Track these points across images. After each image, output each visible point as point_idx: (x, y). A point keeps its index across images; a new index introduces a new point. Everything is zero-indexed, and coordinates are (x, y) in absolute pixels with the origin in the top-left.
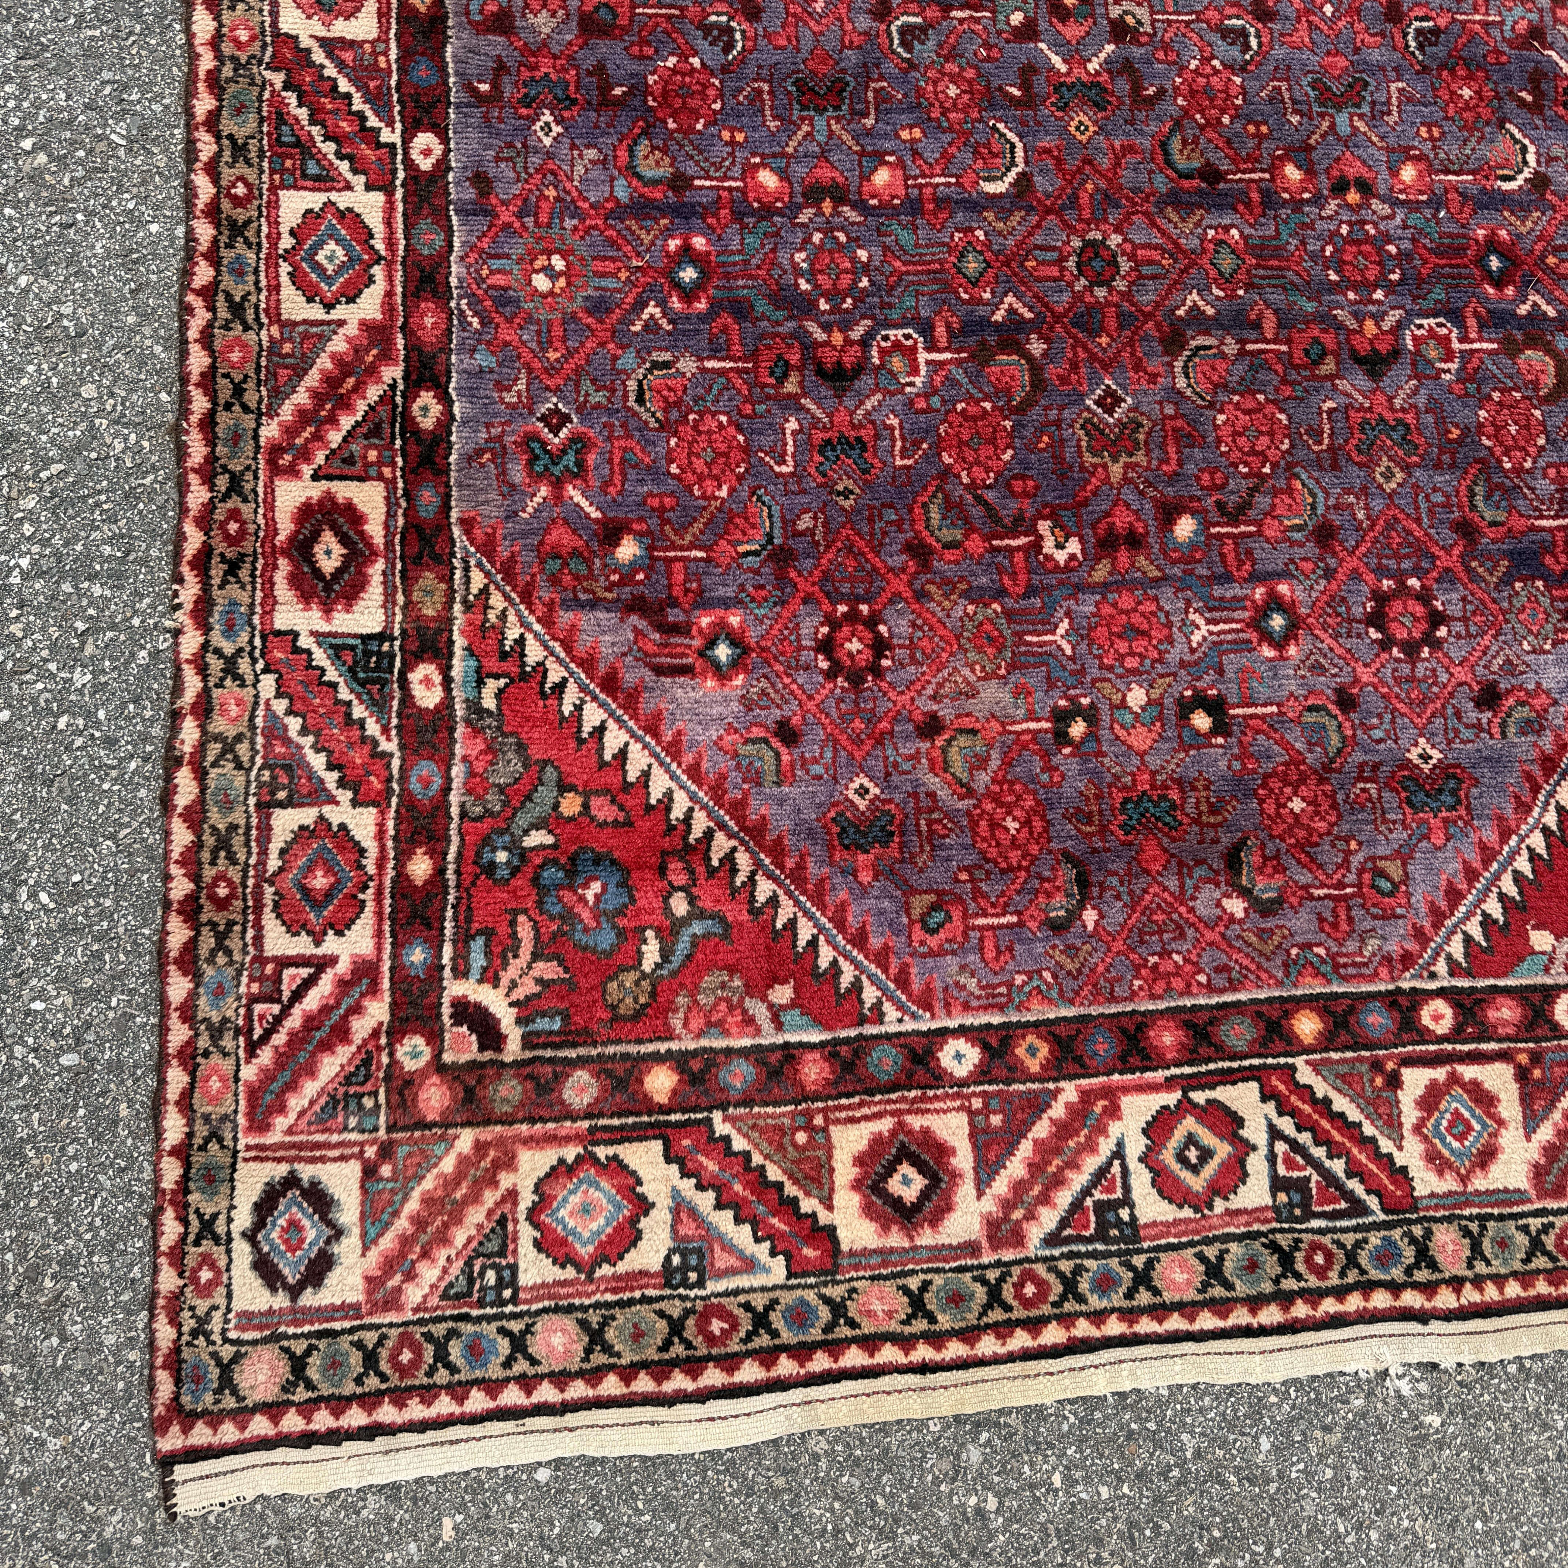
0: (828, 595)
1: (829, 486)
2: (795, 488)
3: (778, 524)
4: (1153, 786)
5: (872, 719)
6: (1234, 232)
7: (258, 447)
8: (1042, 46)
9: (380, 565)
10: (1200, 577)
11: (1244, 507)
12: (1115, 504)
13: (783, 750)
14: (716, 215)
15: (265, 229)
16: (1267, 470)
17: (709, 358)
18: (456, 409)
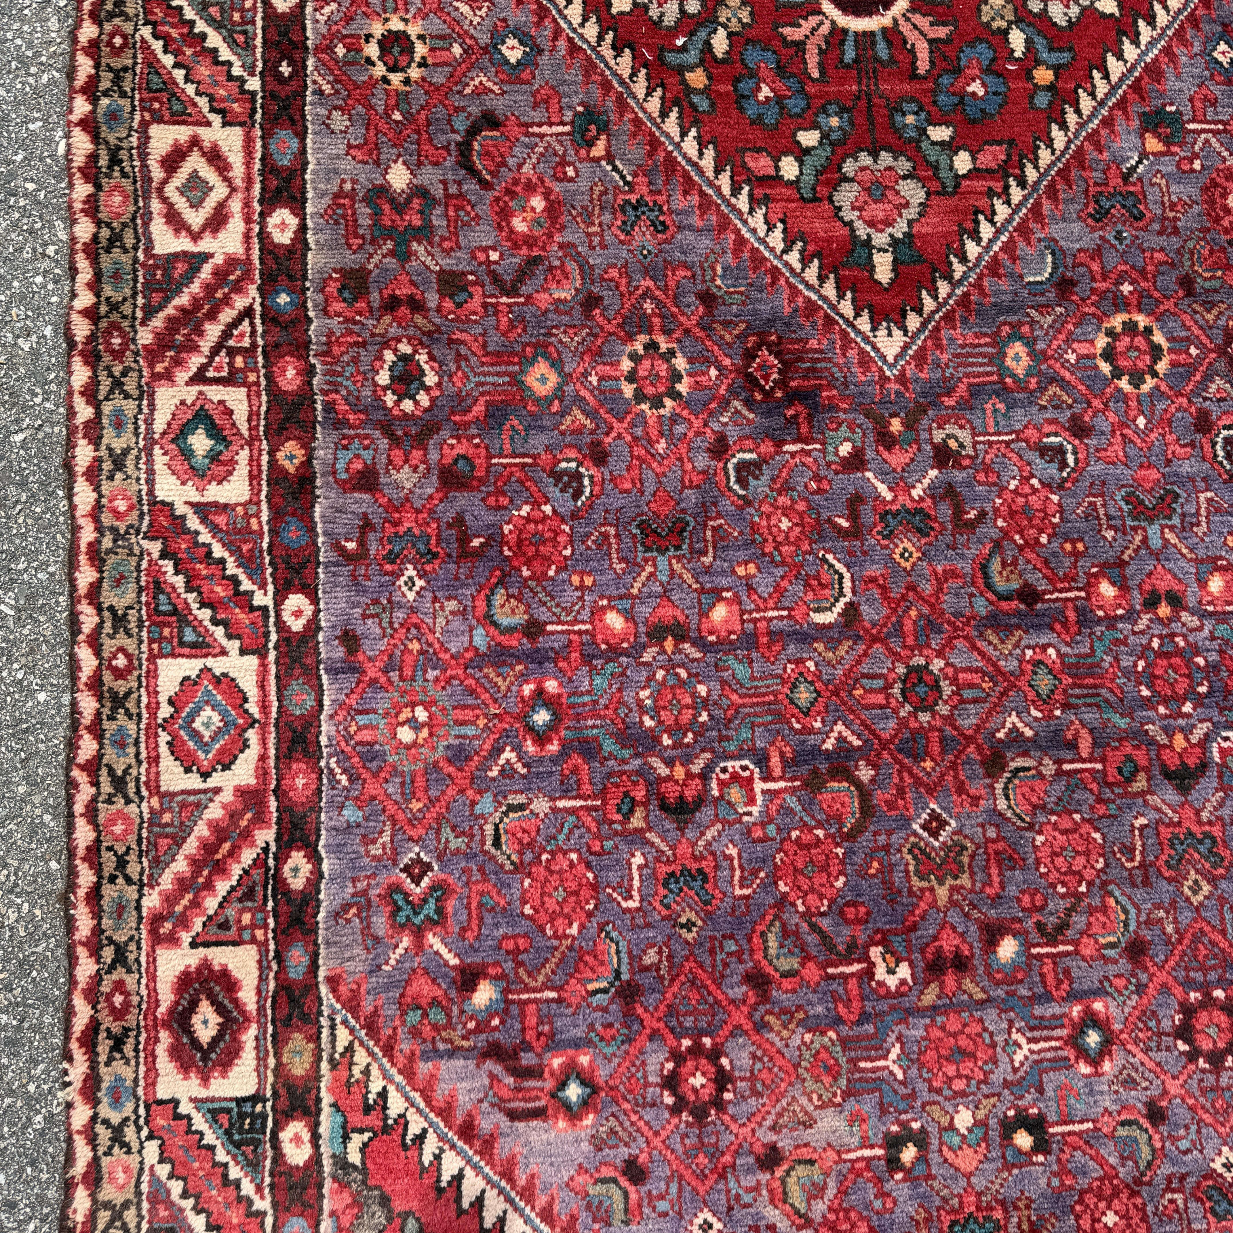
0: (672, 1030)
1: (672, 919)
2: (641, 922)
3: (625, 959)
4: (979, 1208)
5: (716, 1153)
6: (1051, 651)
7: (140, 918)
8: (869, 475)
9: (253, 1031)
10: (1021, 998)
11: (1062, 927)
12: (942, 927)
13: (631, 1189)
14: (566, 659)
15: (145, 700)
16: (1083, 889)
17: (561, 798)
18: (325, 867)
